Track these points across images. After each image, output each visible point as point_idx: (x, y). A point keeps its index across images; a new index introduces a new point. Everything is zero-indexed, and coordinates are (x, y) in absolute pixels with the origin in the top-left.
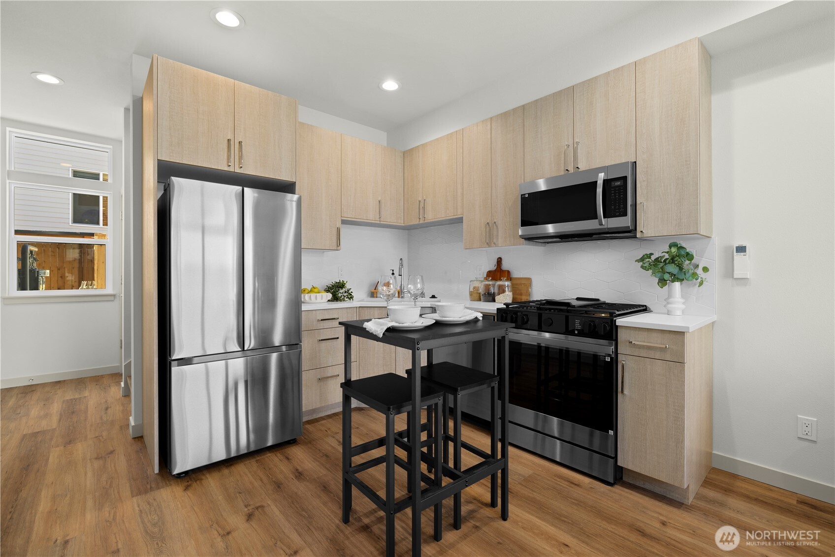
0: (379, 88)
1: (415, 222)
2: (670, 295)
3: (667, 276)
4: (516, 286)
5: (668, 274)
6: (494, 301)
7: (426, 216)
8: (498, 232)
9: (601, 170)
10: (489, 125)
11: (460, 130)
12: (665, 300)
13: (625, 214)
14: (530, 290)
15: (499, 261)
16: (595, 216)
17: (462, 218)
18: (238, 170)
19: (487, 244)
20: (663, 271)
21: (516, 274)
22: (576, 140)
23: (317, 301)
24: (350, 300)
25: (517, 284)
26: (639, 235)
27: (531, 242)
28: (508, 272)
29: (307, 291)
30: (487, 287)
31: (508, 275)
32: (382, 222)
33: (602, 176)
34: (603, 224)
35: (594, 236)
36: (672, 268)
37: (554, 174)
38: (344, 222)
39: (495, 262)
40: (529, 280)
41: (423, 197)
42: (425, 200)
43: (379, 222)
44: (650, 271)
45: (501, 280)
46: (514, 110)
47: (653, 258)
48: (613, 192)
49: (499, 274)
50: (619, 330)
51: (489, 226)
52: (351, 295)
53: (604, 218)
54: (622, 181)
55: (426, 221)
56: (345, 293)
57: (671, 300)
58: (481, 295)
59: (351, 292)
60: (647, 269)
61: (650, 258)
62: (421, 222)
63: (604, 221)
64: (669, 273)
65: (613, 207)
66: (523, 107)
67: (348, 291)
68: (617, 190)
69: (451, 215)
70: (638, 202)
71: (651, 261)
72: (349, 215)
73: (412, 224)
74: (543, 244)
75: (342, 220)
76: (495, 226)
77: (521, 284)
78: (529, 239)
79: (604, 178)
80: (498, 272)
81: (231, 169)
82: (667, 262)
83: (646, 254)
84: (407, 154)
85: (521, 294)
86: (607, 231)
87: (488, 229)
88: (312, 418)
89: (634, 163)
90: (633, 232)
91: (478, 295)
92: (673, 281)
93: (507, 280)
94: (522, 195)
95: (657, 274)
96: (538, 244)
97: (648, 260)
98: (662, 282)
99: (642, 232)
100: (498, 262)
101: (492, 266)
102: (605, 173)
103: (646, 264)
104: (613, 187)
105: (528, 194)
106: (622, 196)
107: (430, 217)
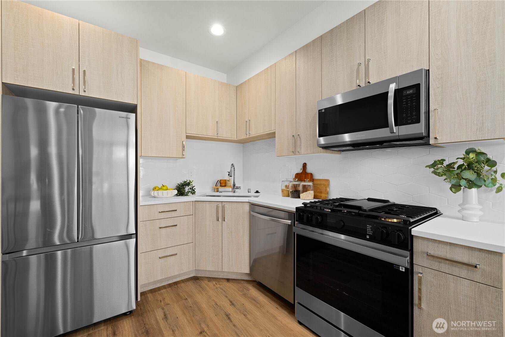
0: (208, 32)
1: (244, 137)
2: (465, 201)
3: (463, 183)
4: (317, 186)
5: (464, 180)
6: (299, 197)
7: (250, 133)
8: (301, 142)
9: (391, 81)
10: (295, 57)
11: (273, 65)
12: (459, 205)
13: (418, 121)
14: (328, 189)
15: (305, 165)
16: (385, 124)
17: (274, 133)
18: (82, 93)
19: (293, 152)
20: (459, 177)
21: (317, 176)
22: (367, 58)
23: (164, 197)
24: (193, 194)
25: (317, 184)
26: (432, 141)
27: (328, 151)
28: (311, 174)
29: (157, 189)
30: (295, 186)
31: (311, 177)
32: (219, 138)
33: (393, 87)
34: (395, 132)
35: (385, 144)
36: (470, 175)
37: (348, 89)
38: (188, 137)
39: (301, 166)
40: (328, 181)
41: (248, 118)
42: (250, 120)
43: (217, 137)
44: (444, 177)
45: (305, 181)
46: (314, 41)
47: (446, 163)
48: (405, 100)
49: (304, 176)
50: (415, 240)
51: (294, 138)
52: (194, 190)
53: (395, 126)
54: (415, 89)
55: (250, 136)
56: (190, 189)
57: (467, 206)
58: (290, 192)
59: (195, 189)
60: (440, 175)
61: (442, 164)
62: (248, 137)
63: (395, 129)
64: (466, 179)
65: (404, 115)
66: (321, 37)
67: (192, 187)
68: (409, 98)
69: (267, 131)
70: (431, 109)
71: (443, 166)
72: (192, 132)
73: (242, 138)
74: (339, 152)
75: (187, 136)
76: (298, 139)
77: (321, 184)
78: (326, 147)
79: (395, 88)
80: (303, 174)
81: (76, 92)
82: (463, 168)
83: (438, 160)
84: (239, 88)
85: (321, 193)
86: (398, 138)
87: (293, 141)
88: (156, 287)
89: (427, 71)
90: (425, 139)
91: (288, 192)
92: (470, 188)
93: (309, 181)
94: (319, 111)
95: (452, 180)
96: (333, 152)
97: (439, 166)
98: (456, 187)
99: (436, 138)
100: (303, 166)
101: (299, 170)
102: (396, 83)
103: (439, 169)
104: (405, 96)
105: (325, 109)
106: (414, 103)
107: (254, 133)
